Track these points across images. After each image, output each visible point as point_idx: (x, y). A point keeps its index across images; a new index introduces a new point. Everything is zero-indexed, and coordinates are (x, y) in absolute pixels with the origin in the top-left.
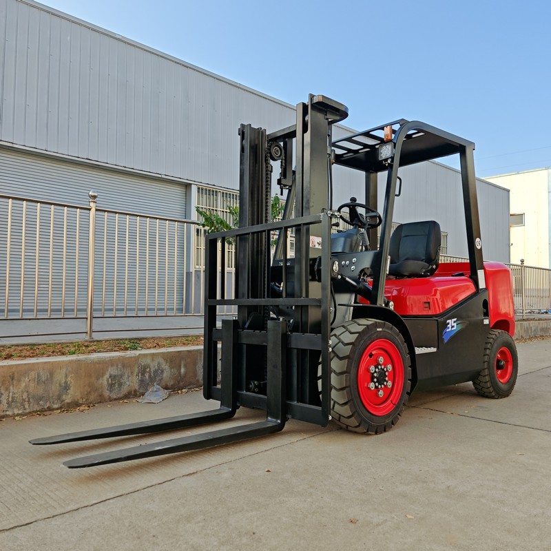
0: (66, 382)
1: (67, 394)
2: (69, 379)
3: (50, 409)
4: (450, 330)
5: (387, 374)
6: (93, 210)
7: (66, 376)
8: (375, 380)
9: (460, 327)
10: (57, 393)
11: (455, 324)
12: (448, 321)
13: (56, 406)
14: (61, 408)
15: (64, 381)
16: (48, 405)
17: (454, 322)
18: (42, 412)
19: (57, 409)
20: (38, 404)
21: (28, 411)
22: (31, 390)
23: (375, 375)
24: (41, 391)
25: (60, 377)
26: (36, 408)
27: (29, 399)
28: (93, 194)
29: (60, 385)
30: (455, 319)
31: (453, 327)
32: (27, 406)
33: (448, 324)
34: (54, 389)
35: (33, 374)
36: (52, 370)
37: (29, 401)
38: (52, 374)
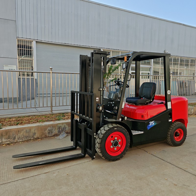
0: (35, 132)
1: (35, 135)
2: (36, 131)
3: (30, 140)
4: (151, 125)
5: (118, 142)
6: (51, 73)
7: (35, 130)
8: (113, 145)
9: (156, 124)
10: (32, 135)
11: (154, 123)
12: (150, 122)
13: (32, 139)
14: (34, 139)
15: (34, 132)
16: (30, 138)
17: (153, 122)
18: (28, 141)
19: (32, 140)
20: (27, 138)
21: (24, 140)
22: (24, 135)
23: (113, 143)
24: (27, 135)
25: (33, 131)
26: (26, 139)
27: (24, 137)
28: (51, 68)
29: (33, 133)
30: (154, 121)
31: (152, 124)
32: (23, 139)
33: (150, 123)
34: (31, 134)
35: (25, 130)
36: (30, 128)
37: (24, 138)
38: (30, 130)
